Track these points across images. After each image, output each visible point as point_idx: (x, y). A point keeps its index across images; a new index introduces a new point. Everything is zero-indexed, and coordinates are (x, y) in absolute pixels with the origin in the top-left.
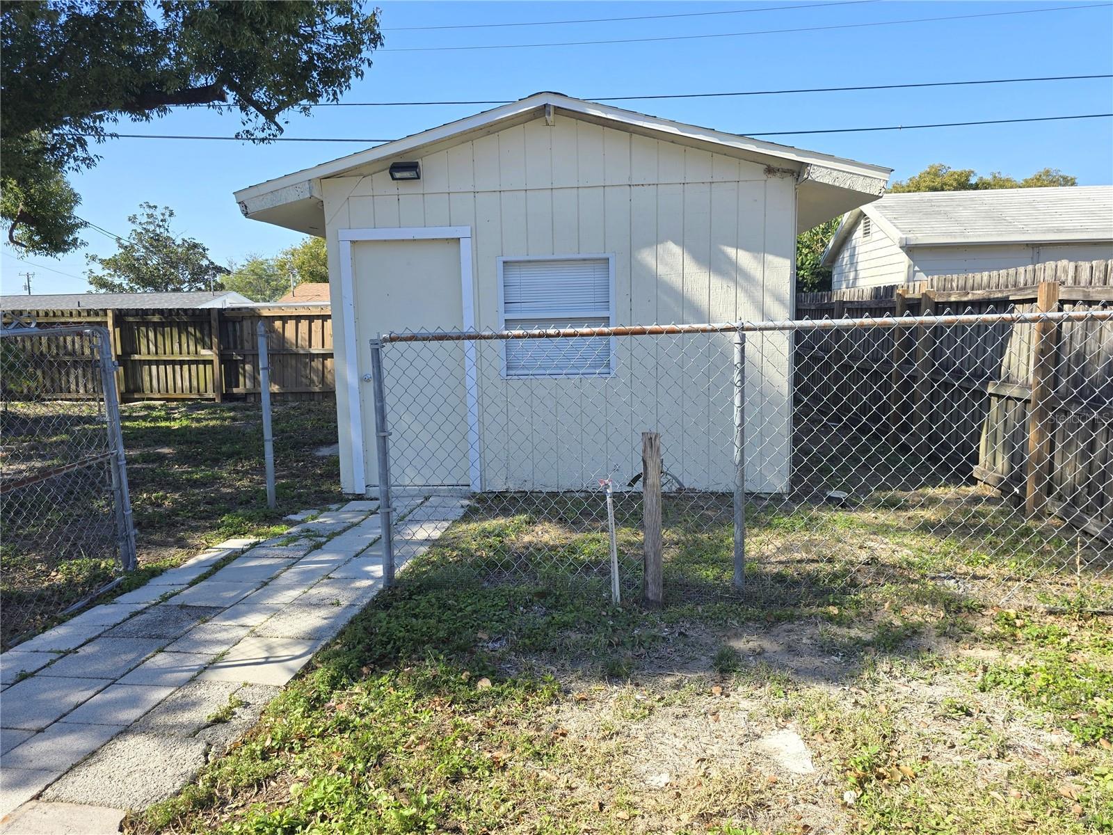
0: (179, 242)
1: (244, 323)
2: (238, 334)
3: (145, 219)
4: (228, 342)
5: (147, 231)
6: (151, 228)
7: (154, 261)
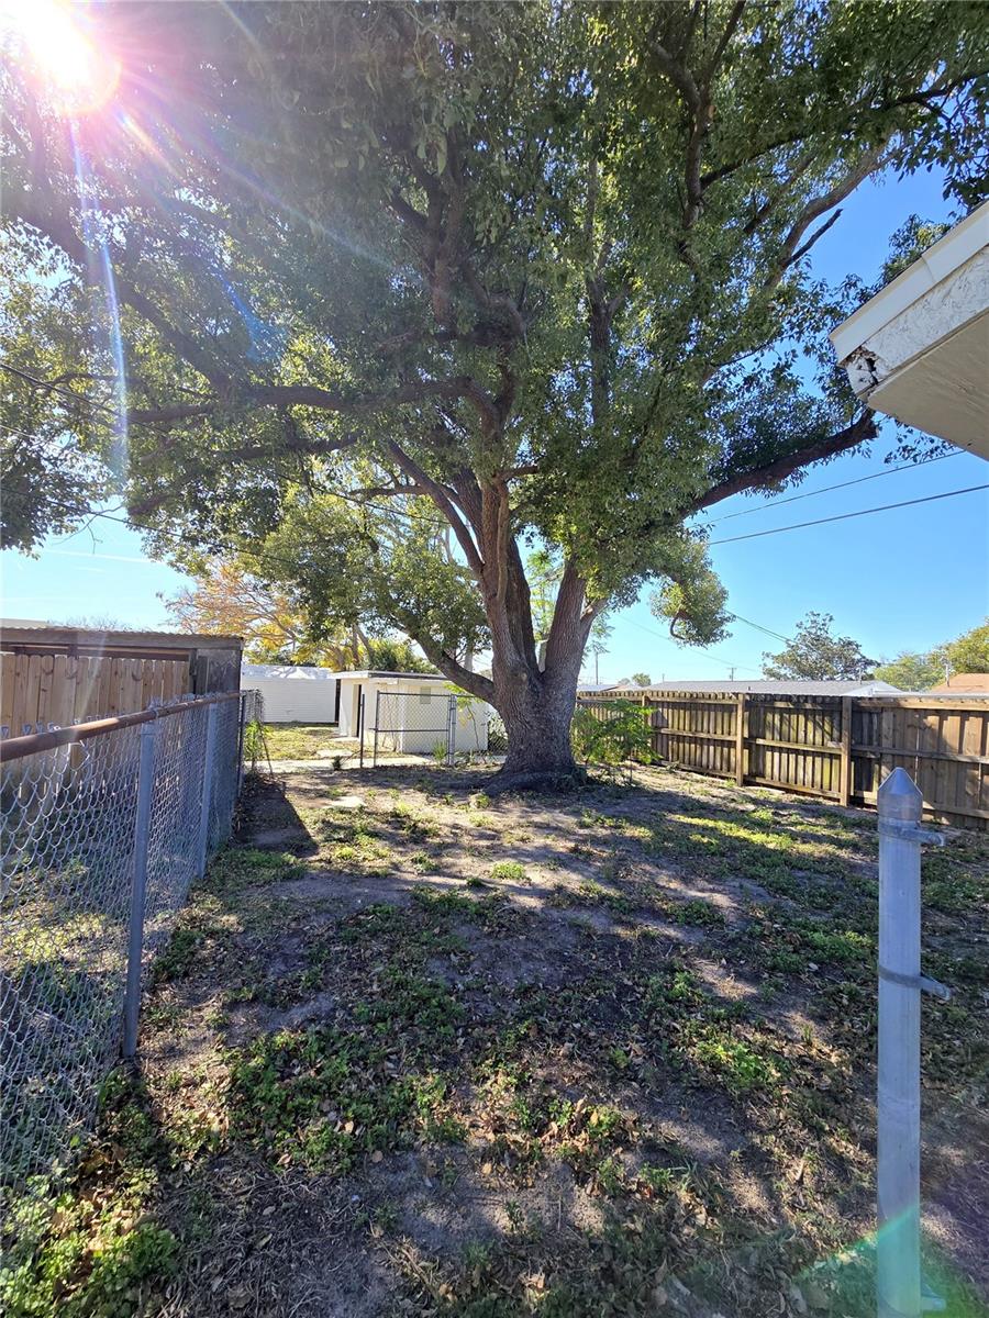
0: (836, 640)
1: (884, 714)
2: (875, 727)
3: (809, 624)
4: (862, 737)
5: (810, 633)
6: (814, 631)
7: (814, 656)
